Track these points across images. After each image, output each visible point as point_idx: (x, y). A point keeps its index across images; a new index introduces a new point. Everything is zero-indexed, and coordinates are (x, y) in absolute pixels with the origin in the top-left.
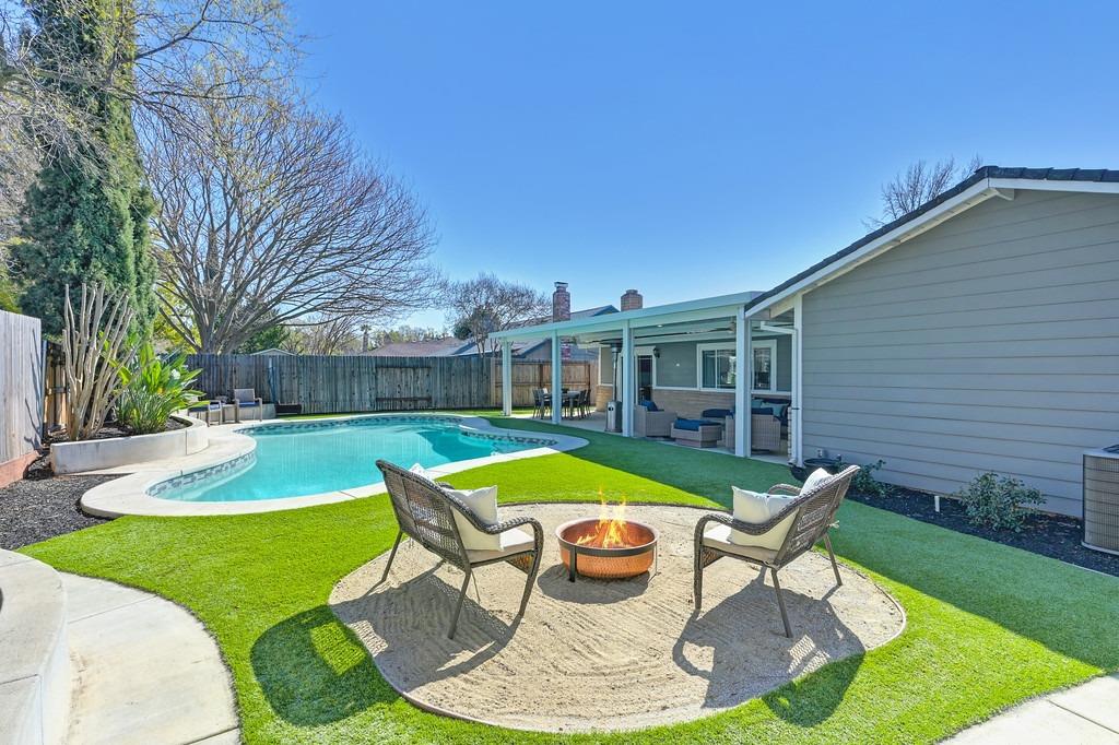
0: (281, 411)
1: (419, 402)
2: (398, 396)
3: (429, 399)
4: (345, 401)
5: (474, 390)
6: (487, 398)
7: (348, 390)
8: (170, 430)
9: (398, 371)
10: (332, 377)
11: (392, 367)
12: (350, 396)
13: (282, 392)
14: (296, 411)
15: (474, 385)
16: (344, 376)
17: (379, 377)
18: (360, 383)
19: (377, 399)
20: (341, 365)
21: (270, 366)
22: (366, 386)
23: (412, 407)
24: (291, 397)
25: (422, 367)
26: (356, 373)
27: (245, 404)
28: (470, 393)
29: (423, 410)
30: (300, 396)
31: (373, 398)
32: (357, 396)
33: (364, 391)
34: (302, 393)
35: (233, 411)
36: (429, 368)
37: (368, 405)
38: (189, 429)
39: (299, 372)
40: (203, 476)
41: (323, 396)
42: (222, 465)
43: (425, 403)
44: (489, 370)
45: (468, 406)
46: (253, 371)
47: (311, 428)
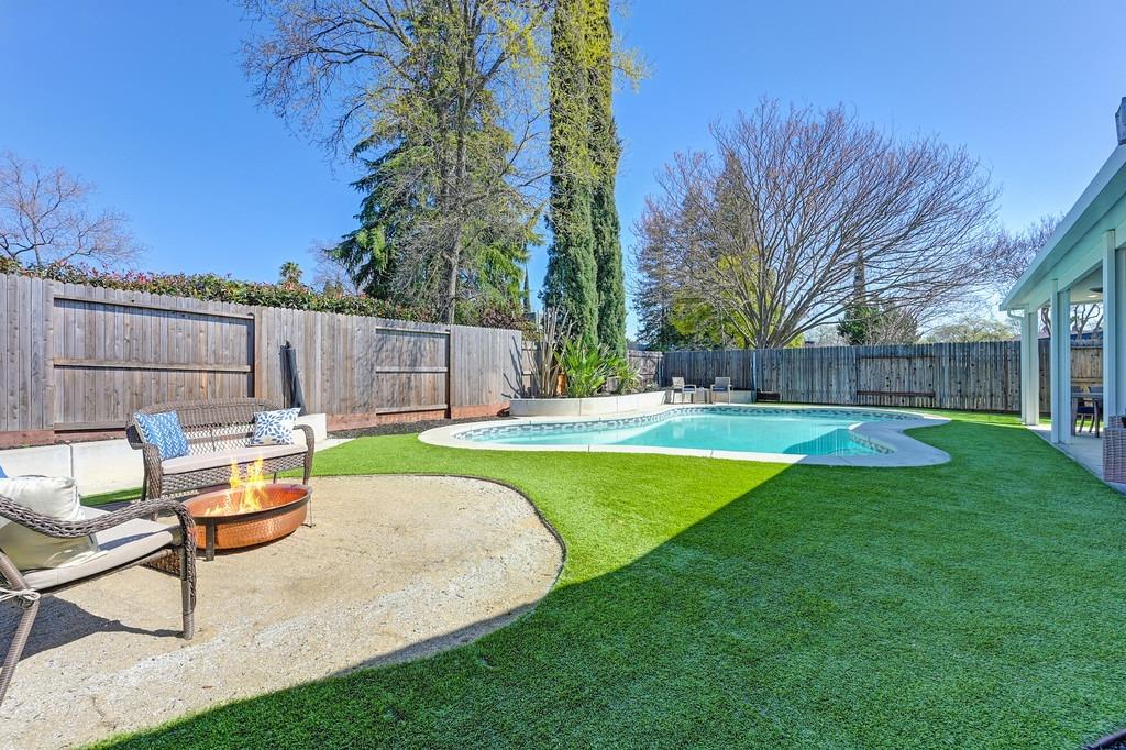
0: (762, 397)
1: (917, 398)
2: (886, 390)
3: (932, 396)
4: (821, 392)
7: (825, 381)
9: (887, 362)
10: (809, 369)
11: (879, 357)
12: (828, 388)
13: (764, 381)
14: (775, 398)
16: (821, 368)
17: (862, 367)
18: (838, 374)
19: (859, 392)
20: (817, 356)
21: (754, 359)
22: (845, 378)
23: (907, 403)
24: (771, 387)
25: (922, 356)
26: (834, 364)
29: (921, 408)
30: (778, 386)
31: (854, 390)
32: (834, 388)
33: (843, 382)
34: (780, 383)
36: (932, 356)
37: (848, 398)
39: (779, 364)
41: (800, 386)
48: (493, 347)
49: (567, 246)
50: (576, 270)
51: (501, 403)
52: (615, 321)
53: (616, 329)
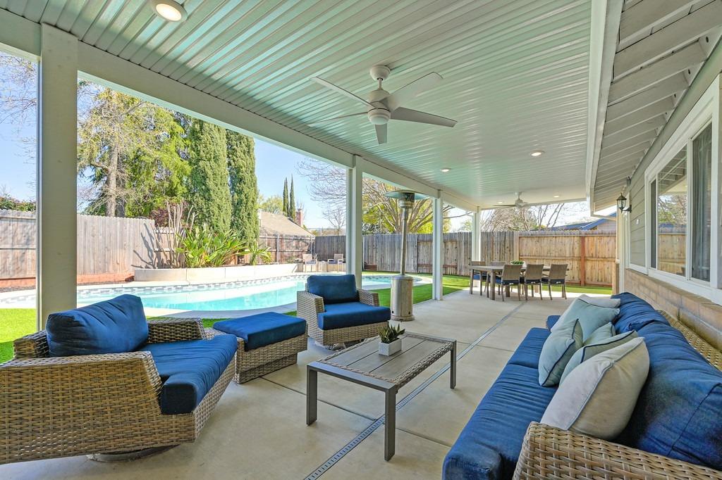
0: (367, 268)
1: (448, 269)
3: (456, 267)
10: (392, 249)
11: (430, 241)
13: (368, 257)
14: (374, 268)
17: (421, 248)
18: (408, 252)
19: (418, 265)
22: (411, 255)
24: (373, 260)
25: (451, 241)
30: (376, 260)
31: (416, 263)
33: (410, 258)
36: (456, 242)
37: (412, 269)
41: (388, 260)
43: (454, 270)
44: (511, 242)
48: (122, 233)
49: (199, 160)
50: (205, 177)
51: (131, 272)
52: (245, 214)
53: (246, 220)
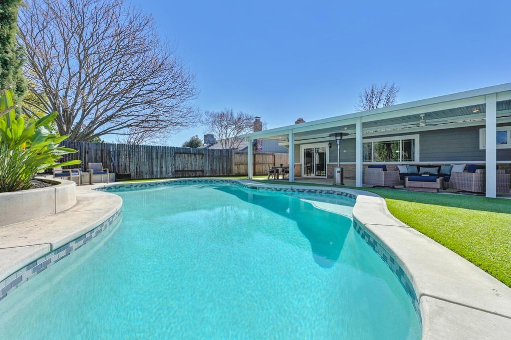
0: (119, 177)
1: (197, 173)
2: (186, 169)
3: (202, 171)
4: (157, 172)
5: (225, 166)
6: (231, 170)
7: (159, 165)
8: (36, 187)
9: (186, 155)
10: (150, 158)
11: (183, 153)
12: (160, 169)
13: (119, 166)
14: (128, 177)
15: (225, 163)
16: (157, 158)
17: (176, 158)
18: (166, 162)
19: (175, 171)
20: (155, 151)
21: (112, 150)
22: (169, 163)
23: (194, 175)
24: (125, 169)
25: (199, 154)
26: (164, 156)
27: (97, 172)
28: (223, 168)
29: (199, 176)
30: (131, 169)
31: (173, 170)
32: (164, 169)
33: (168, 166)
34: (131, 167)
35: (88, 176)
36: (202, 154)
37: (171, 174)
38: (57, 187)
39: (130, 155)
40: (81, 243)
41: (145, 169)
42: (102, 225)
43: (200, 173)
44: (232, 156)
45: (222, 175)
46: (100, 153)
47: (143, 187)
